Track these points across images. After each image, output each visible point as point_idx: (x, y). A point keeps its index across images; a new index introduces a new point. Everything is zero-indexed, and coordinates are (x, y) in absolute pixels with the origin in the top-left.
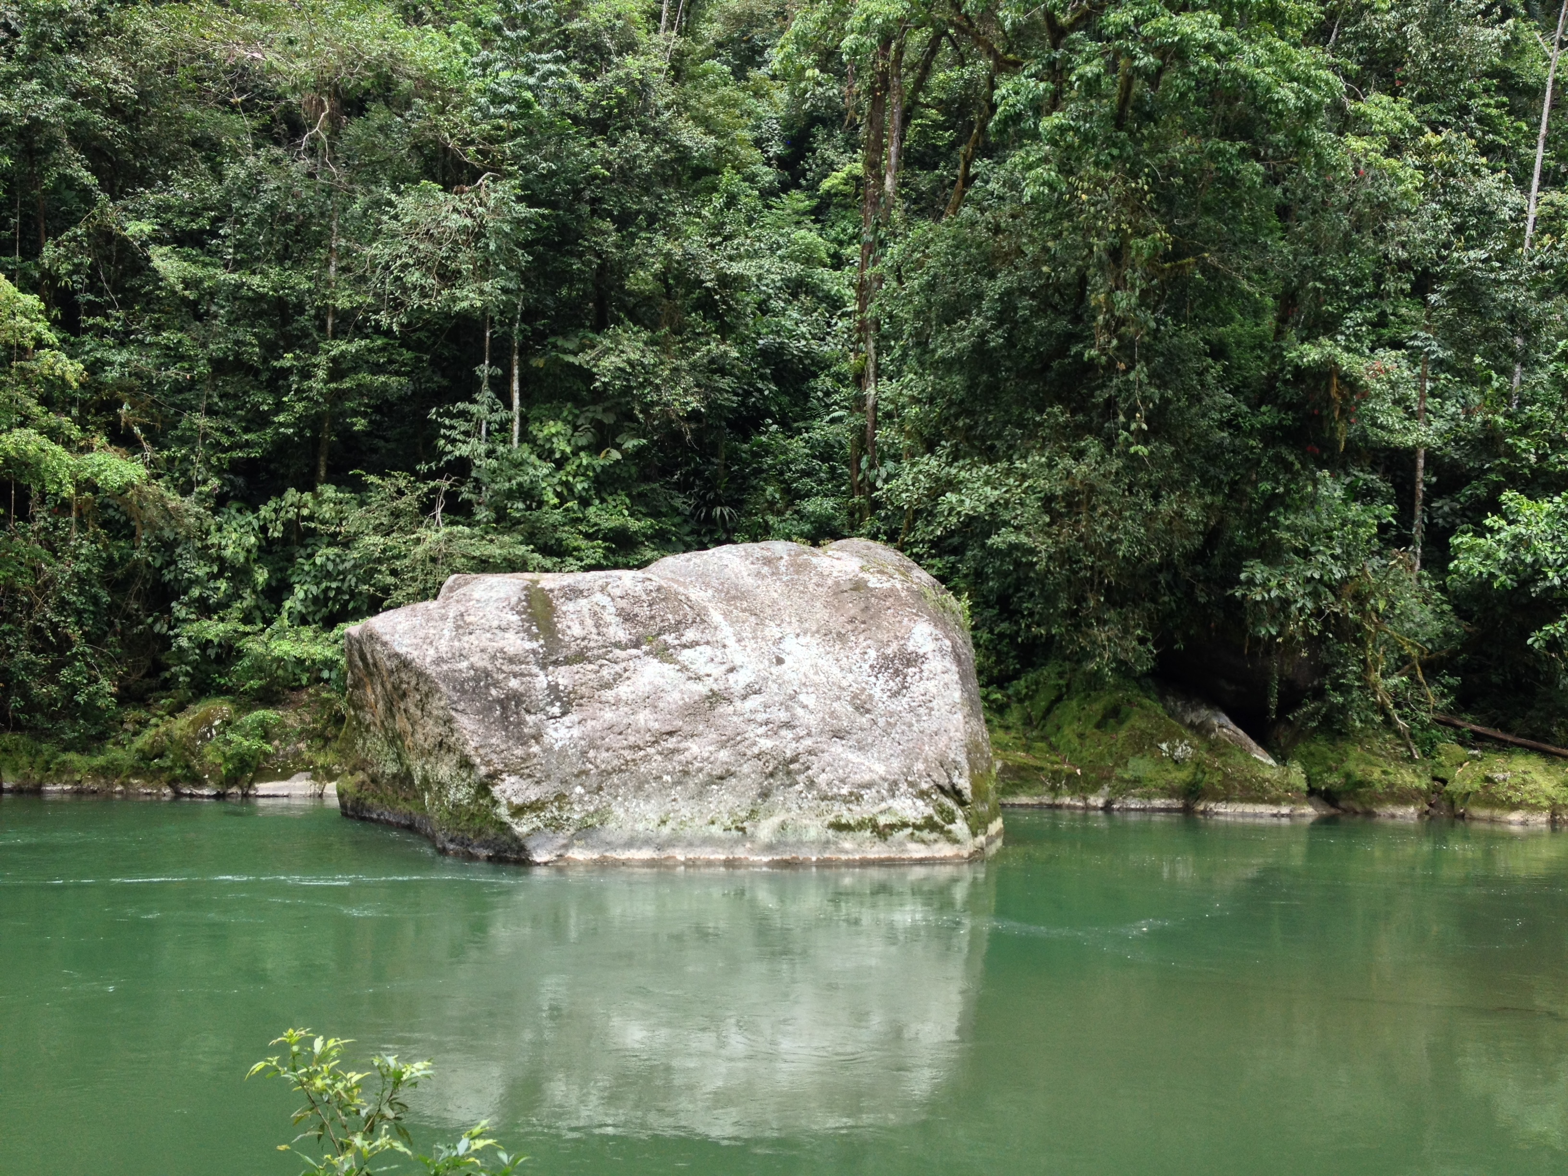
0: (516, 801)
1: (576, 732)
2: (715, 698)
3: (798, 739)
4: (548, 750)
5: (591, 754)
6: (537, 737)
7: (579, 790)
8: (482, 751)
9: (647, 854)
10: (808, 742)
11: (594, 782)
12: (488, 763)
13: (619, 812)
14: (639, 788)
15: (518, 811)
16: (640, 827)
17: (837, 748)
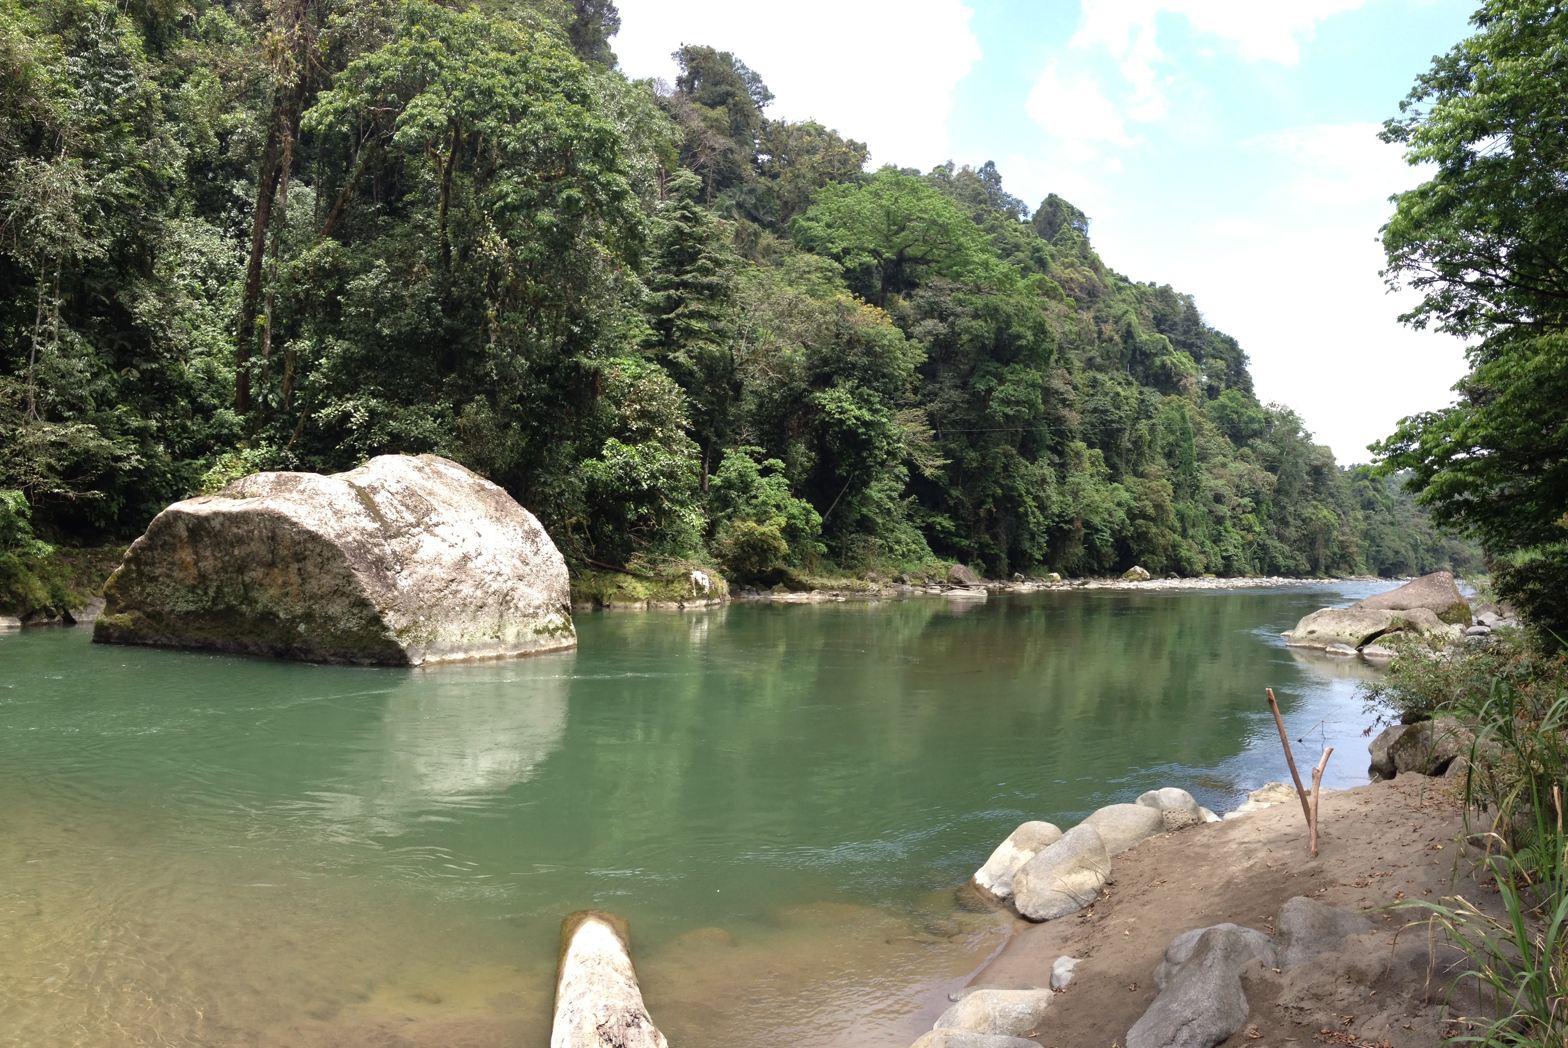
0: (398, 627)
1: (410, 581)
2: (466, 558)
3: (506, 581)
4: (402, 593)
5: (421, 595)
6: (394, 585)
7: (422, 618)
8: (375, 596)
9: (460, 656)
10: (510, 583)
11: (426, 612)
12: (378, 604)
13: (441, 630)
14: (447, 616)
15: (400, 633)
16: (454, 639)
17: (521, 587)
